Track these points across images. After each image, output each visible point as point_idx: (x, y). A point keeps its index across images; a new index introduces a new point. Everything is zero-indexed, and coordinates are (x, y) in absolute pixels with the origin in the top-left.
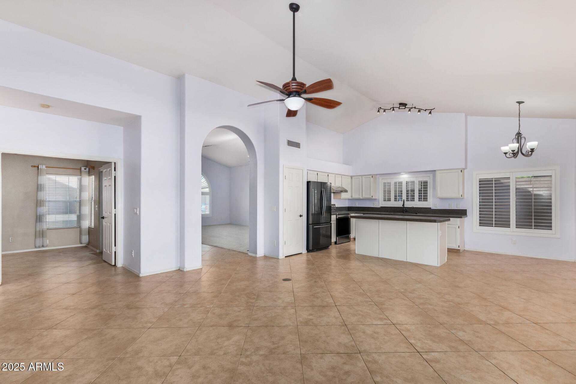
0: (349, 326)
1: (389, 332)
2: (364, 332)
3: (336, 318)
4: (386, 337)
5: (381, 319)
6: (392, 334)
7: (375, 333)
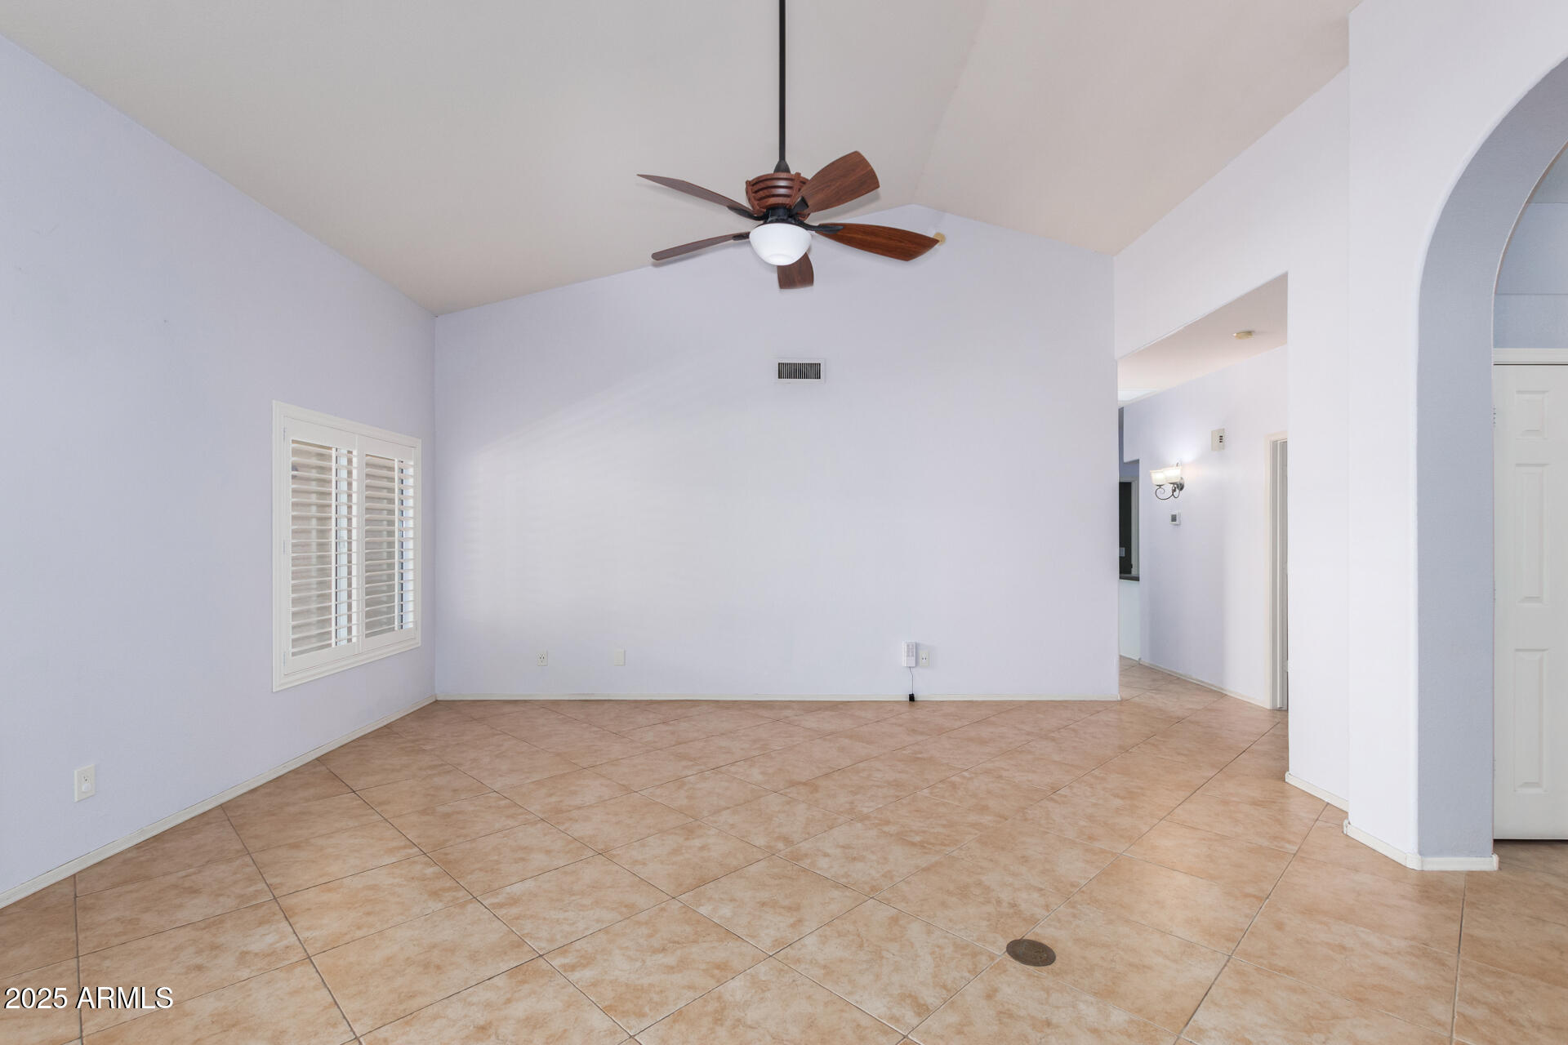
0: (591, 853)
1: (487, 872)
2: (548, 852)
3: (635, 862)
4: (496, 858)
5: (514, 901)
6: (480, 869)
7: (523, 859)
